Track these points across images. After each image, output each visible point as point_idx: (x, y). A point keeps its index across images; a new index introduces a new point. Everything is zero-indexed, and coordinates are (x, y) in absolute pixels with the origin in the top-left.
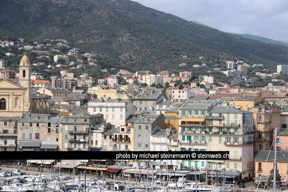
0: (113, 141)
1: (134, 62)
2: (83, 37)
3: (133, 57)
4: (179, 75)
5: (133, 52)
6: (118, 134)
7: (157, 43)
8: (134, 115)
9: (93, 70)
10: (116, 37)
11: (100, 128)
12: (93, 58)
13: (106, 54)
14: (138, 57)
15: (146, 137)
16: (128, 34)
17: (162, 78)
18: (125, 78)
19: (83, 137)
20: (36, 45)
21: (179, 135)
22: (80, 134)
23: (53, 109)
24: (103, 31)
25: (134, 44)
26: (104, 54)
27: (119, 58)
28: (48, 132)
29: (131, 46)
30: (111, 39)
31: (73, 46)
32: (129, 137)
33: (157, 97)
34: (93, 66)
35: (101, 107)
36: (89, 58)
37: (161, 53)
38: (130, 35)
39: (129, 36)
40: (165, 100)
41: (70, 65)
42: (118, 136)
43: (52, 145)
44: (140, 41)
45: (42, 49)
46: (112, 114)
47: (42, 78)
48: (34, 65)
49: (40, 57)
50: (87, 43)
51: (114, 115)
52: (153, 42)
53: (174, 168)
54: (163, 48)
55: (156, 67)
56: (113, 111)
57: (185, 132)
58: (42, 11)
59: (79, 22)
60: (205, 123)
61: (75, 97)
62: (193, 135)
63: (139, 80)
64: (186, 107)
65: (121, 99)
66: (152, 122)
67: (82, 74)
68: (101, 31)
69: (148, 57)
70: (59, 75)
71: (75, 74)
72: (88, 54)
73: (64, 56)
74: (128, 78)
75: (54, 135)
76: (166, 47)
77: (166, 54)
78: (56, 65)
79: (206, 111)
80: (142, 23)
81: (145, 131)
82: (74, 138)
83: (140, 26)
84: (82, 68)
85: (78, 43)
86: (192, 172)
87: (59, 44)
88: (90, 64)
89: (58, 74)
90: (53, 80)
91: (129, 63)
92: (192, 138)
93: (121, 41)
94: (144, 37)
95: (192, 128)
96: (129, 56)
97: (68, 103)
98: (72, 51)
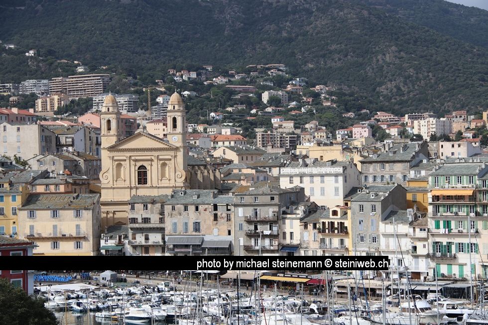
0: (320, 232)
1: (406, 98)
2: (314, 57)
3: (403, 88)
4: (481, 118)
5: (402, 79)
6: (326, 221)
7: (447, 61)
8: (359, 188)
9: (329, 114)
10: (373, 55)
11: (298, 212)
12: (331, 93)
13: (354, 85)
14: (411, 88)
15: (372, 225)
16: (393, 48)
17: (450, 123)
18: (384, 127)
19: (269, 226)
20: (233, 76)
21: (429, 220)
22: (264, 222)
23: (229, 182)
24: (349, 46)
25: (405, 65)
26: (351, 86)
27: (378, 92)
28: (215, 220)
29: (400, 69)
30: (364, 59)
31: (295, 75)
32: (345, 225)
33: (412, 155)
34: (329, 107)
35: (301, 176)
36: (322, 94)
37: (455, 80)
38: (397, 49)
39: (396, 51)
40: (425, 161)
41: (289, 107)
42: (327, 224)
43: (221, 242)
44: (415, 60)
45: (243, 82)
46: (321, 188)
47: (241, 132)
48: (227, 109)
49: (238, 97)
50: (320, 68)
51: (324, 188)
52: (439, 61)
53: (422, 278)
54: (459, 70)
55: (446, 104)
56: (322, 182)
57: (439, 214)
58: (244, 16)
59: (308, 32)
60: (475, 198)
61: (270, 161)
62: (453, 219)
63: (409, 129)
64: (441, 171)
65: (336, 161)
66: (382, 198)
67: (308, 121)
68: (346, 45)
69: (431, 87)
70: (269, 125)
71: (297, 122)
72: (322, 86)
73: (280, 93)
74: (389, 126)
75: (223, 226)
76: (464, 68)
77: (464, 81)
78: (266, 109)
79: (477, 177)
80: (420, 26)
81: (371, 214)
82: (253, 229)
83: (416, 32)
84: (310, 112)
85: (305, 68)
86: (453, 283)
87: (272, 73)
88: (324, 104)
89: (267, 124)
90: (258, 134)
91: (395, 99)
92: (453, 224)
93: (381, 62)
94: (424, 52)
95: (452, 207)
96: (395, 87)
97: (254, 171)
98: (294, 82)
